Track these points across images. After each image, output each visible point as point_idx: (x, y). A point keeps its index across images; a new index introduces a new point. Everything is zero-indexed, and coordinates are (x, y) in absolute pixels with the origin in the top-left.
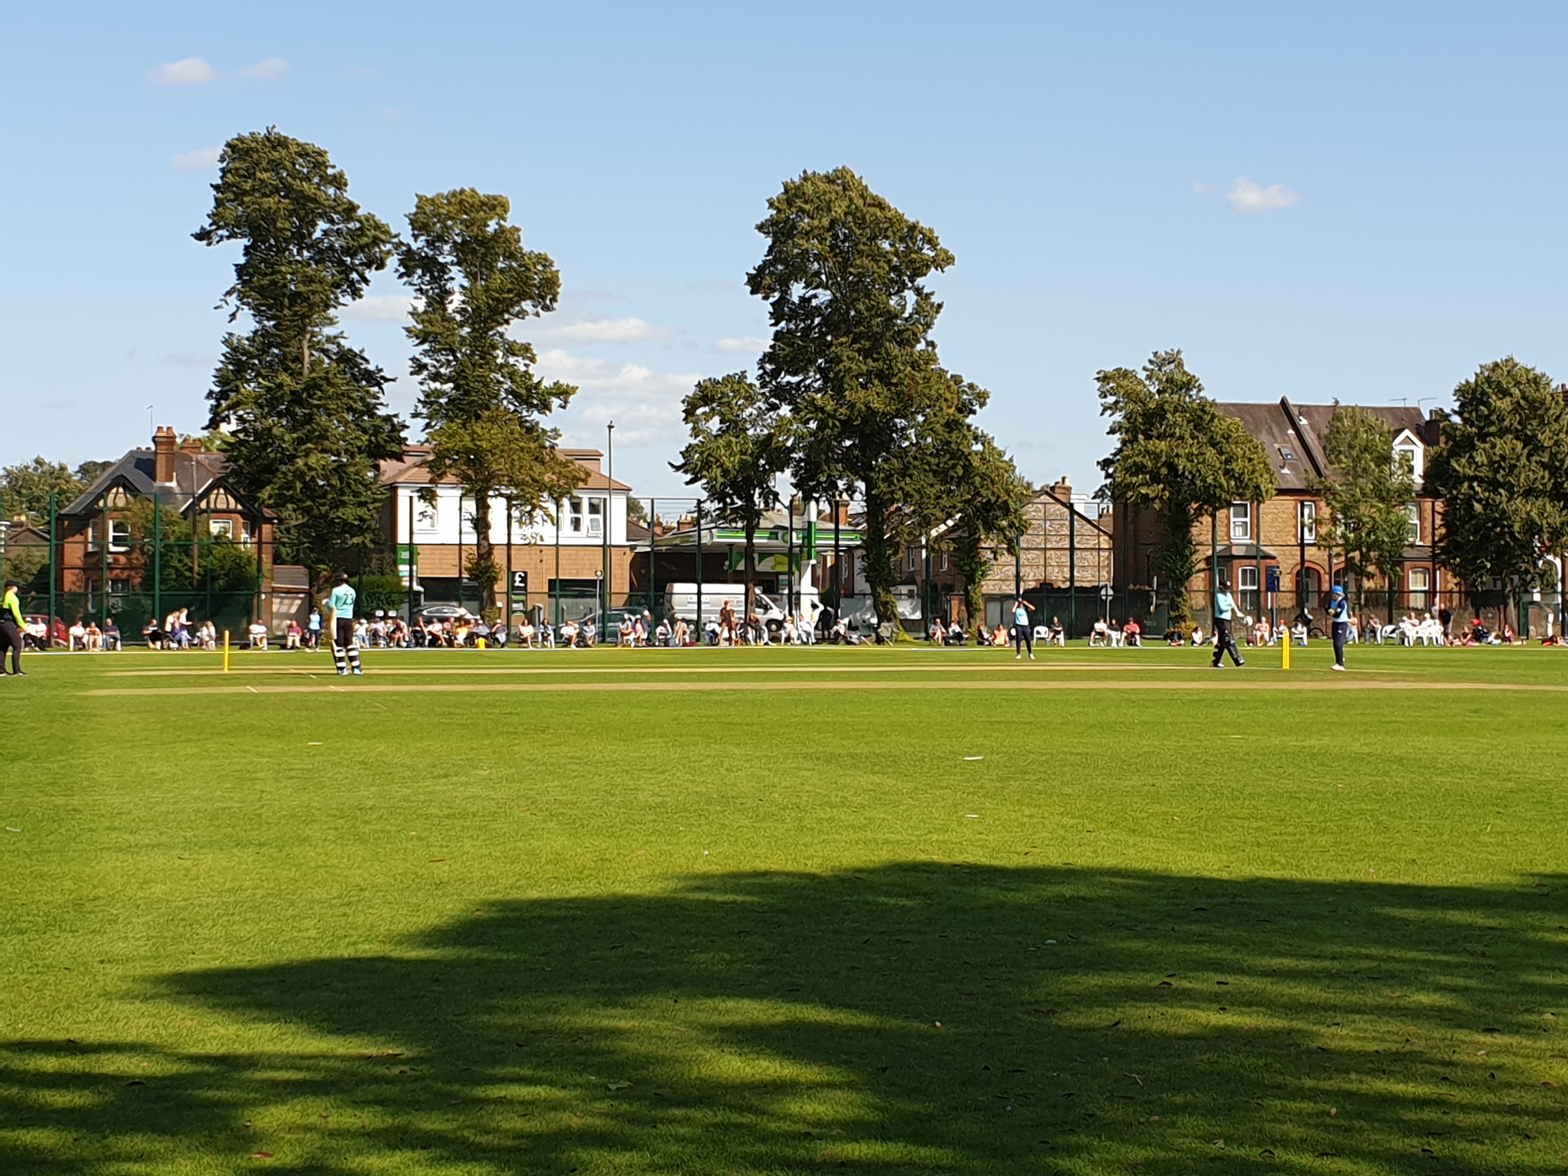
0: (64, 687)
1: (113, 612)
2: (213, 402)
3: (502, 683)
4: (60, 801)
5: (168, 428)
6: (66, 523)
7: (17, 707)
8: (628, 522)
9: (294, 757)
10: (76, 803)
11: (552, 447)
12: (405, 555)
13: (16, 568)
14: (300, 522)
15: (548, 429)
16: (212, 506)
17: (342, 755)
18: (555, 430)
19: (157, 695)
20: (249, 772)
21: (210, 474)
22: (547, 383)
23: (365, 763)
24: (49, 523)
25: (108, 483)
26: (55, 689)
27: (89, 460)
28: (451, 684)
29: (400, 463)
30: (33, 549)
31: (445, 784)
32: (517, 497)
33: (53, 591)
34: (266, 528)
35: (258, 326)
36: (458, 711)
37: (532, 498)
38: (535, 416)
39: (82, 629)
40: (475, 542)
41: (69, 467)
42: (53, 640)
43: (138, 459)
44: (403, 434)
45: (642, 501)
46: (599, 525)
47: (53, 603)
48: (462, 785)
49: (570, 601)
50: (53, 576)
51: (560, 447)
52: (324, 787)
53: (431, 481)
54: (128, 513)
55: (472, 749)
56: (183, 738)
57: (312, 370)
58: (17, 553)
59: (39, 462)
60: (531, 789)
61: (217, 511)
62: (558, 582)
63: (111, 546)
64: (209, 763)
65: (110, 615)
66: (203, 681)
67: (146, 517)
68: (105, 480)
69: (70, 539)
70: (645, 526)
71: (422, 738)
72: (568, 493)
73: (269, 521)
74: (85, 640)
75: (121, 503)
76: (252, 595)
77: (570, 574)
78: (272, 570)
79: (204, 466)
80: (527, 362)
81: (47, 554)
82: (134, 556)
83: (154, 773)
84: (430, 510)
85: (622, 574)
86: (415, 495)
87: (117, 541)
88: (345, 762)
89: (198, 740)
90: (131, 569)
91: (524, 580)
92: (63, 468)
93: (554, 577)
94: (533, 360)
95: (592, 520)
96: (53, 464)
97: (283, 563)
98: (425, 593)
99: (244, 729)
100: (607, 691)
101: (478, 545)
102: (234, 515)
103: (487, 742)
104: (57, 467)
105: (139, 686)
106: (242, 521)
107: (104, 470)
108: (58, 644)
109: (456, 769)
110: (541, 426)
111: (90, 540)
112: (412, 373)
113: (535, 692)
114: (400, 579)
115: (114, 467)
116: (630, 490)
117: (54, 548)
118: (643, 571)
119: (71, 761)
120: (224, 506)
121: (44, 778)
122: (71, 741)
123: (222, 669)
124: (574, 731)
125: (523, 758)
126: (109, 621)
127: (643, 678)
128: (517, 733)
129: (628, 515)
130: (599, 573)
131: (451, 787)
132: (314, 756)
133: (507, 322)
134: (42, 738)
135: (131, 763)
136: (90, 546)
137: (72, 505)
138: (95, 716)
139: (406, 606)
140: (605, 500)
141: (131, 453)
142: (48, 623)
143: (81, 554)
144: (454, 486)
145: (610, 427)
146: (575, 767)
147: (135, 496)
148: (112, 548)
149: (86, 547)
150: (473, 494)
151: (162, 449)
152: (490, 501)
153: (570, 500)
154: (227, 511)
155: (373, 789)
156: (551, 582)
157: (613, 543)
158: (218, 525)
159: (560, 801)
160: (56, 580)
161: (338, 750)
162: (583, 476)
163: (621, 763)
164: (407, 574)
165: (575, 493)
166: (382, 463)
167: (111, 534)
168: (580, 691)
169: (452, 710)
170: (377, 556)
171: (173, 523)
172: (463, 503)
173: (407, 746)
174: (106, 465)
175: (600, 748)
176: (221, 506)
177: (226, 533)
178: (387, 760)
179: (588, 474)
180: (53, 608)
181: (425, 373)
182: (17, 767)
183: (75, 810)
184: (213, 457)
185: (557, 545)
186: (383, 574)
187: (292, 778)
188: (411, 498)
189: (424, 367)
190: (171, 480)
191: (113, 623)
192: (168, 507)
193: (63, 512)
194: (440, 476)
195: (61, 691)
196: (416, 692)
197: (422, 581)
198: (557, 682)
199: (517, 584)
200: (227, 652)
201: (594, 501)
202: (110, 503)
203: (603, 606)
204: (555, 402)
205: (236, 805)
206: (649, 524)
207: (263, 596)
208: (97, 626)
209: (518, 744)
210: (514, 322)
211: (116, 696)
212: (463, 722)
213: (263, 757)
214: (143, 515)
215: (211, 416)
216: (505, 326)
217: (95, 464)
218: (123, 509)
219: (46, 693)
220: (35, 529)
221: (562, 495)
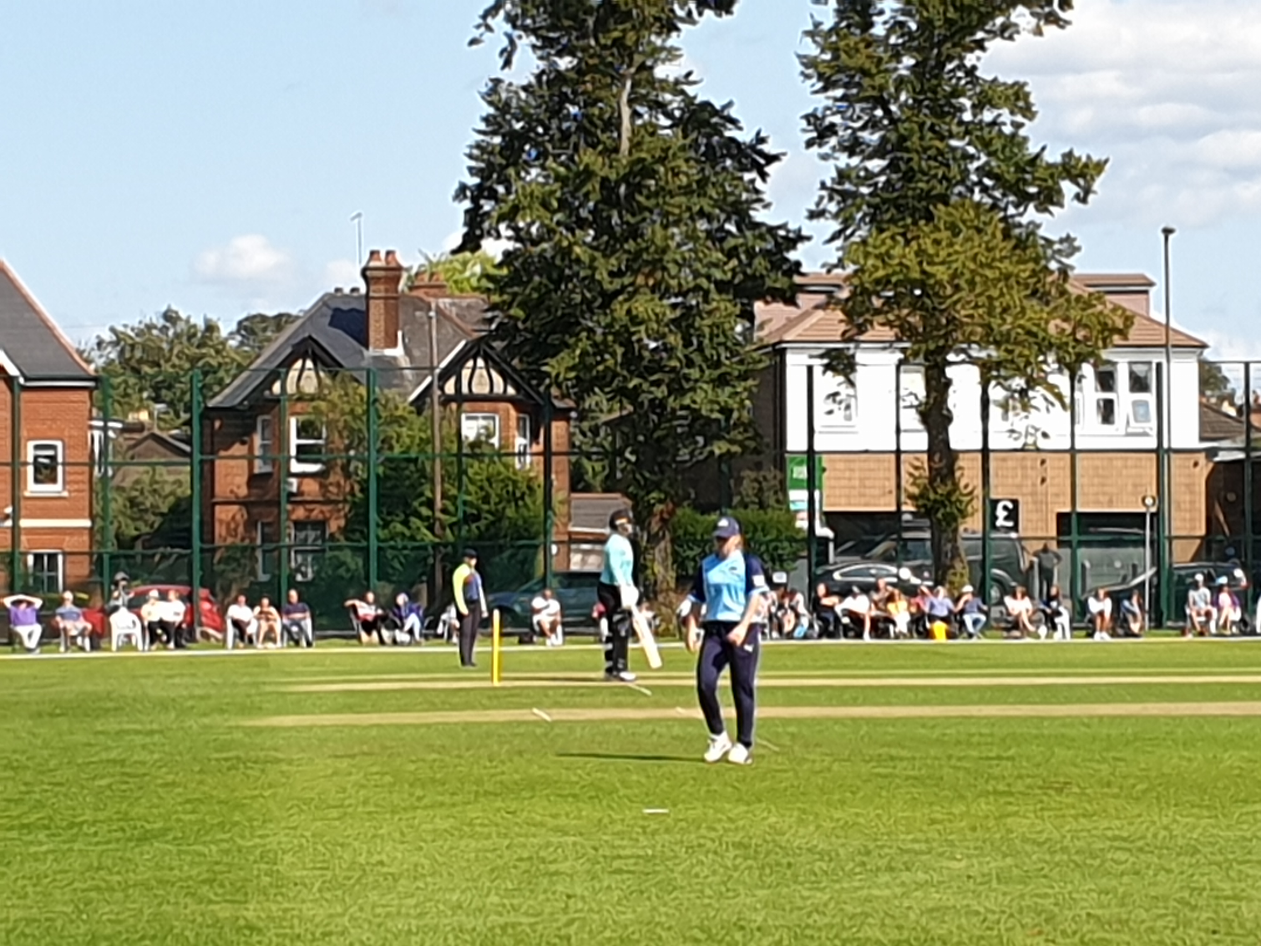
0: (222, 711)
1: (299, 578)
2: (467, 204)
3: (981, 701)
4: (224, 911)
5: (388, 253)
6: (217, 424)
7: (144, 747)
8: (1201, 405)
9: (619, 834)
10: (250, 915)
11: (1064, 271)
12: (801, 472)
13: (133, 502)
14: (616, 415)
15: (1054, 237)
16: (465, 390)
17: (703, 831)
18: (1068, 239)
19: (378, 726)
20: (543, 860)
21: (460, 332)
22: (1053, 156)
23: (747, 847)
24: (188, 423)
25: (289, 350)
26: (205, 715)
27: (254, 312)
28: (889, 704)
29: (791, 309)
30: (160, 469)
31: (887, 886)
32: (999, 365)
33: (197, 544)
34: (558, 428)
35: (542, 65)
36: (904, 753)
37: (1028, 363)
38: (1031, 214)
39: (247, 609)
40: (925, 446)
41: (221, 325)
42: (198, 630)
43: (337, 310)
44: (792, 256)
45: (1224, 367)
46: (1147, 413)
47: (196, 565)
48: (920, 886)
49: (1096, 552)
50: (196, 517)
51: (1077, 271)
52: (675, 889)
53: (846, 338)
54: (323, 405)
55: (933, 822)
56: (426, 801)
57: (636, 145)
58: (135, 477)
59: (170, 317)
60: (1046, 895)
61: (473, 398)
62: (1074, 517)
63: (293, 462)
64: (473, 844)
65: (292, 584)
66: (456, 700)
67: (352, 412)
68: (281, 347)
69: (222, 453)
70: (1232, 412)
71: (843, 802)
72: (1092, 354)
73: (563, 414)
74: (251, 630)
75: (310, 386)
76: (536, 547)
77: (1098, 503)
78: (567, 502)
79: (449, 318)
80: (1019, 118)
81: (186, 478)
82: (332, 479)
83: (381, 863)
84: (845, 390)
85: (1192, 502)
86: (818, 364)
87: (304, 454)
88: (709, 844)
89: (454, 805)
90: (327, 502)
91: (1013, 514)
92: (211, 328)
93: (1067, 509)
94: (1028, 112)
95: (1135, 404)
96: (193, 321)
97: (588, 489)
98: (835, 540)
99: (531, 785)
100: (1174, 718)
101: (930, 452)
102: (502, 405)
103: (958, 809)
104: (201, 325)
105: (350, 709)
106: (513, 413)
107: (279, 328)
108: (206, 636)
109: (906, 858)
110: (1041, 232)
111: (257, 452)
112: (809, 144)
113: (1042, 719)
114: (792, 516)
115: (298, 323)
116: (1204, 346)
117: (197, 468)
118: (1231, 497)
119: (240, 841)
120: (486, 390)
121: (194, 872)
122: (239, 806)
123: (491, 679)
124: (1116, 790)
125: (1025, 840)
126: (294, 594)
127: (1239, 693)
128: (1011, 794)
129: (1202, 393)
130: (1149, 501)
131: (899, 891)
132: (654, 833)
133: (980, 45)
134: (188, 801)
135: (342, 845)
136: (257, 463)
137: (227, 391)
138: (278, 761)
139: (802, 564)
140: (1159, 365)
141: (325, 301)
142: (188, 598)
143: (242, 480)
144: (887, 346)
145: (1167, 232)
146: (1121, 856)
147: (333, 376)
148: (296, 467)
149: (251, 466)
150: (920, 359)
151: (379, 290)
152: (950, 372)
153: (1095, 366)
154: (491, 398)
155: (760, 893)
156: (1062, 518)
157: (1174, 446)
158: (473, 423)
159: (1098, 919)
160: (202, 523)
161: (697, 824)
162: (1120, 324)
163: (1207, 850)
164: (805, 506)
165: (1105, 355)
166: (758, 306)
167: (294, 441)
168: (1122, 718)
169: (894, 752)
170: (753, 475)
171: (397, 420)
172: (903, 376)
173: (817, 815)
174: (281, 321)
175: (1165, 821)
176: (481, 388)
177: (490, 436)
178: (782, 840)
179: (1129, 320)
180: (197, 574)
181: (833, 141)
182: (149, 850)
183: (252, 928)
184: (465, 303)
185: (1073, 451)
186: (762, 505)
187: (619, 871)
188: (810, 369)
189: (832, 129)
190: (394, 345)
191: (300, 599)
192: (390, 393)
193: (211, 404)
194: (861, 329)
195: (218, 719)
196: (828, 719)
197: (831, 518)
198: (1080, 700)
199: (1000, 522)
200: (497, 648)
201: (1140, 370)
202: (291, 388)
203: (1157, 560)
204: (1068, 188)
205: (524, 920)
206: (1239, 410)
207: (554, 549)
208: (271, 604)
209: (1016, 814)
210: (995, 45)
211: (310, 728)
212: (915, 773)
213: (566, 833)
214: (347, 408)
215: (465, 230)
216: (978, 53)
217: (263, 318)
218: (312, 398)
219: (190, 722)
220: (164, 435)
221: (1081, 358)
